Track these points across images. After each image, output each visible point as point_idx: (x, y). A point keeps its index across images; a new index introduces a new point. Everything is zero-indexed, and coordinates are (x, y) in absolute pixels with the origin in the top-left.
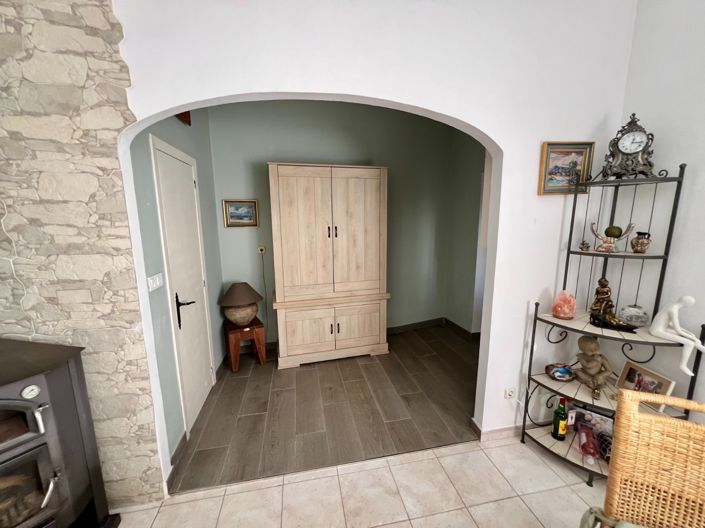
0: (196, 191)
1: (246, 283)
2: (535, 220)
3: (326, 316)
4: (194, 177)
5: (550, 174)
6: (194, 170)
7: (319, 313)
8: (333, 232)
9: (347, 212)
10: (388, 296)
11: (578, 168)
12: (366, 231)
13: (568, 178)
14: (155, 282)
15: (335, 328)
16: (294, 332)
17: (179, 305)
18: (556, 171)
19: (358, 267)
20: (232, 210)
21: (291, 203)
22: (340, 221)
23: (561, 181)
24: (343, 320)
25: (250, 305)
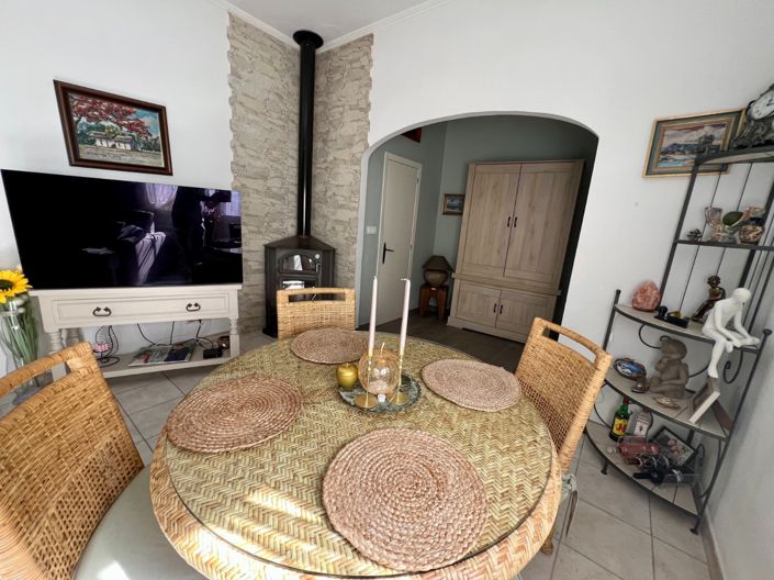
0: (418, 186)
1: (443, 257)
2: (637, 204)
3: (493, 295)
4: (419, 176)
5: (663, 153)
6: (419, 172)
7: (486, 290)
8: (512, 222)
9: (530, 205)
10: (559, 293)
11: (715, 143)
12: (546, 224)
13: (694, 156)
14: (371, 230)
15: (499, 309)
16: (464, 301)
17: (385, 249)
18: (675, 148)
19: (531, 258)
20: (448, 201)
21: (481, 195)
22: (522, 213)
23: (687, 160)
24: (507, 304)
25: (440, 271)
